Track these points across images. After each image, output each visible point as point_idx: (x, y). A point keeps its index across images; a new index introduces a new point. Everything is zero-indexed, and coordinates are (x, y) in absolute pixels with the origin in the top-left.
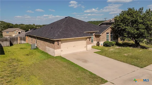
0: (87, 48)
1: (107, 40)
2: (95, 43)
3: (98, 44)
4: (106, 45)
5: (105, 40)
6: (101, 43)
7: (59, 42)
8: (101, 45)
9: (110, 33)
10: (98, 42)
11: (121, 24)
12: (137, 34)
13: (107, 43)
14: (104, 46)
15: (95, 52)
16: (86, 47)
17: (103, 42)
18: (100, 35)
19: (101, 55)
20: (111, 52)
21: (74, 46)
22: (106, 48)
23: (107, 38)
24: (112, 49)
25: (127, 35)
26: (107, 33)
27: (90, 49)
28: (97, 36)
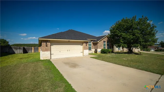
0: (83, 54)
1: (105, 47)
2: (93, 50)
3: (96, 52)
4: (103, 52)
5: (103, 48)
6: (99, 50)
7: (47, 43)
8: (99, 52)
9: (106, 42)
10: (96, 50)
11: (117, 31)
12: (132, 39)
13: (104, 50)
14: (101, 53)
15: (91, 57)
16: (83, 52)
17: (100, 50)
18: (98, 42)
19: (97, 59)
20: (108, 57)
21: (68, 51)
22: (104, 55)
23: (104, 46)
24: (109, 55)
25: (123, 41)
26: (104, 42)
27: (87, 55)
28: (95, 44)
